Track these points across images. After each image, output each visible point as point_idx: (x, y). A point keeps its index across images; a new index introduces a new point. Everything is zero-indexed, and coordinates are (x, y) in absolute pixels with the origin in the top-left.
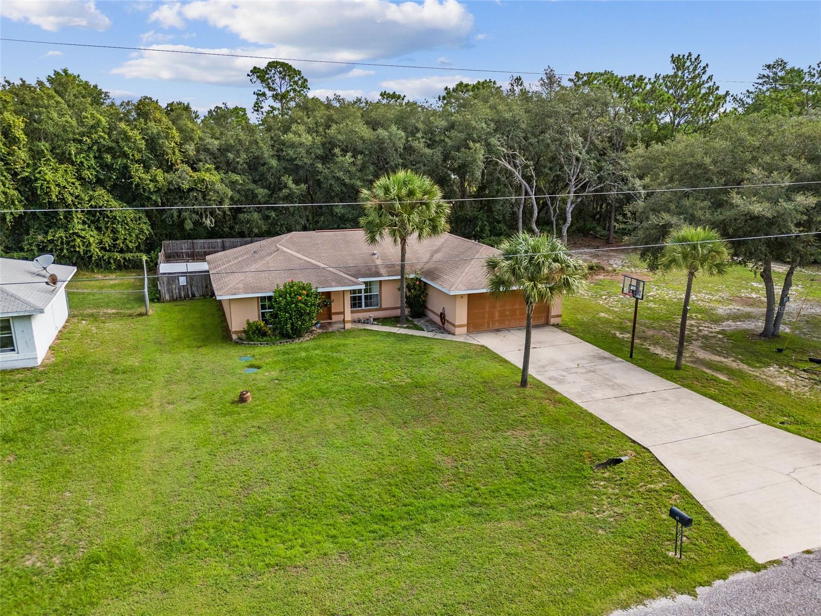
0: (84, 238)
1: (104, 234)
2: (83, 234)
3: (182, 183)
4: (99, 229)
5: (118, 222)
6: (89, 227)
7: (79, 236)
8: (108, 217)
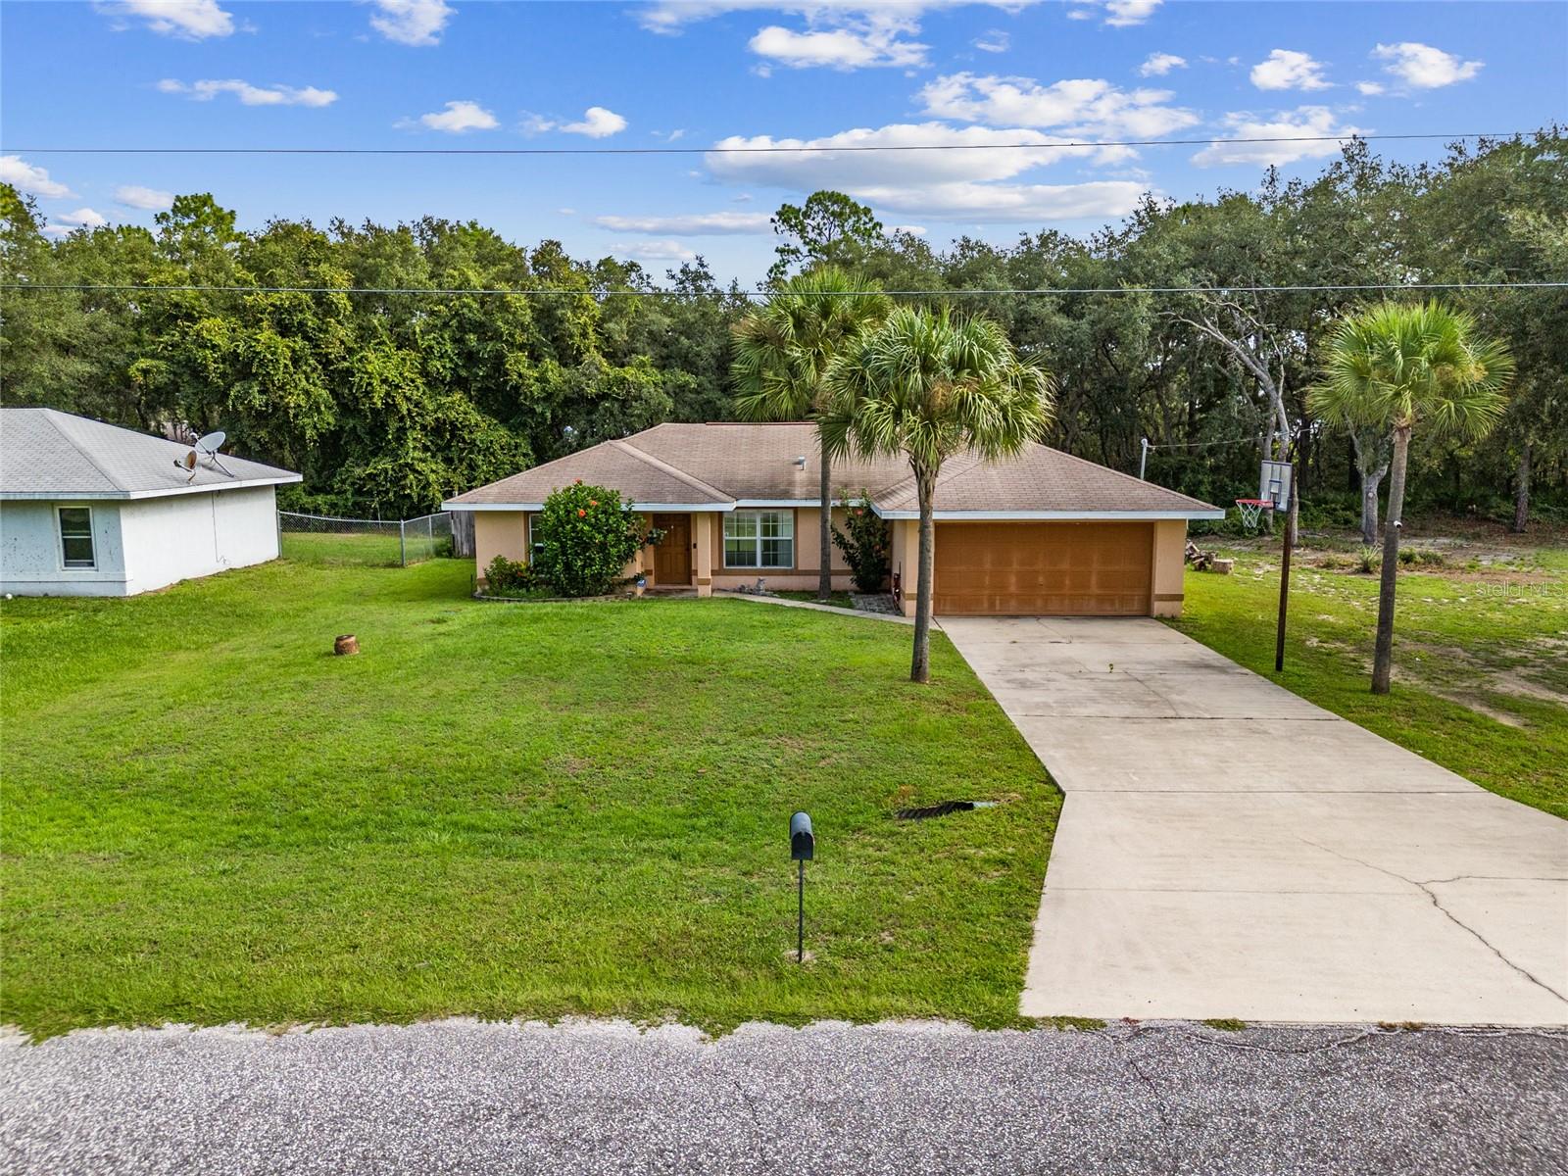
0: (420, 473)
1: (455, 470)
2: (420, 467)
3: (588, 385)
4: (448, 461)
5: (479, 452)
6: (433, 457)
7: (415, 471)
8: (464, 441)
